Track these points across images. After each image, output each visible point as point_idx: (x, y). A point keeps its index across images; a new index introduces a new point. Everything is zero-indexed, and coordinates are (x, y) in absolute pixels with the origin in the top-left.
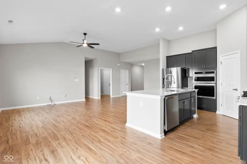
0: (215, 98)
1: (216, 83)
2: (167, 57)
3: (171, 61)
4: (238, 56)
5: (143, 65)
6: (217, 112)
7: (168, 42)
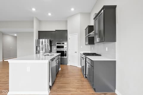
0: (66, 57)
1: (67, 49)
2: (39, 31)
3: (42, 34)
4: (77, 36)
5: (15, 35)
6: (68, 65)
7: (40, 21)
